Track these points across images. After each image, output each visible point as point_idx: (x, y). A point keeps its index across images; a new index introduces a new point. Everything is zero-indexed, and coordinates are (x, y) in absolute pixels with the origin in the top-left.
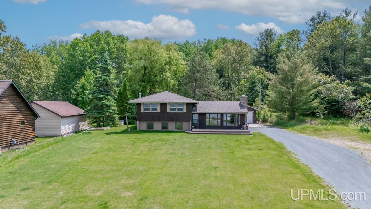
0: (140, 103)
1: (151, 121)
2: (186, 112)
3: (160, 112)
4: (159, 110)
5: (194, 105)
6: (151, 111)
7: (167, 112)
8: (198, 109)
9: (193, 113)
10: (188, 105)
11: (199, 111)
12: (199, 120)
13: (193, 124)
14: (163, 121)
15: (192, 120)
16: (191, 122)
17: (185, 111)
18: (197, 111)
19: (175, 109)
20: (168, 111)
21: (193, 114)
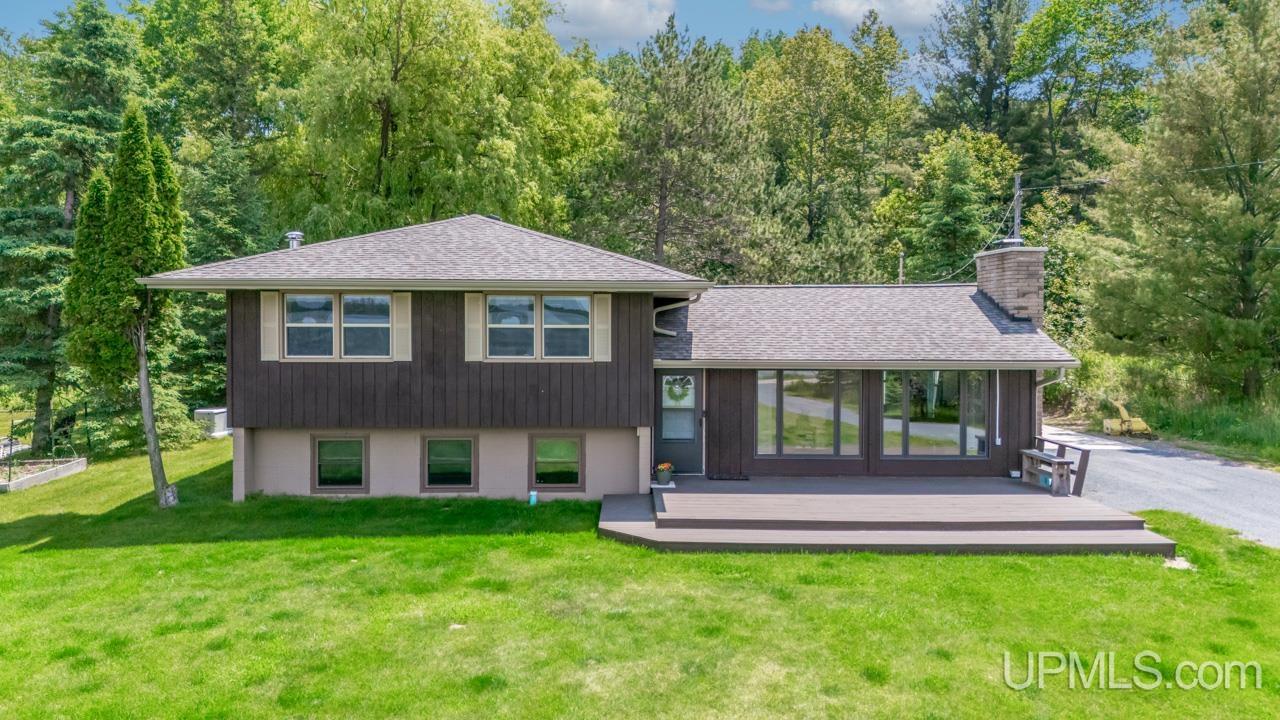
0: (257, 293)
1: (340, 424)
2: (608, 358)
3: (409, 358)
4: (401, 349)
5: (667, 306)
6: (338, 356)
7: (468, 358)
8: (695, 340)
9: (659, 363)
10: (625, 302)
11: (701, 353)
12: (707, 414)
13: (662, 451)
14: (433, 426)
15: (656, 417)
16: (645, 434)
17: (601, 351)
18: (689, 351)
19: (523, 341)
20: (476, 350)
21: (659, 373)
